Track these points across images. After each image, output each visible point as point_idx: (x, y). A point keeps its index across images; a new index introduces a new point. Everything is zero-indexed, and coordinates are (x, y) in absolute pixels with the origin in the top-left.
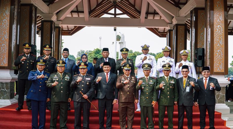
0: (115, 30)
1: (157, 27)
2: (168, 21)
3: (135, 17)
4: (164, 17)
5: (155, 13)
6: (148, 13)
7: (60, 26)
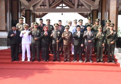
0: (62, 14)
1: (83, 12)
2: (89, 9)
3: (72, 8)
4: (87, 7)
5: (82, 5)
6: (78, 5)
7: (35, 13)
